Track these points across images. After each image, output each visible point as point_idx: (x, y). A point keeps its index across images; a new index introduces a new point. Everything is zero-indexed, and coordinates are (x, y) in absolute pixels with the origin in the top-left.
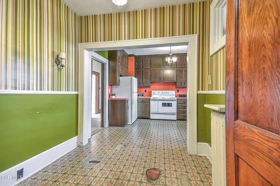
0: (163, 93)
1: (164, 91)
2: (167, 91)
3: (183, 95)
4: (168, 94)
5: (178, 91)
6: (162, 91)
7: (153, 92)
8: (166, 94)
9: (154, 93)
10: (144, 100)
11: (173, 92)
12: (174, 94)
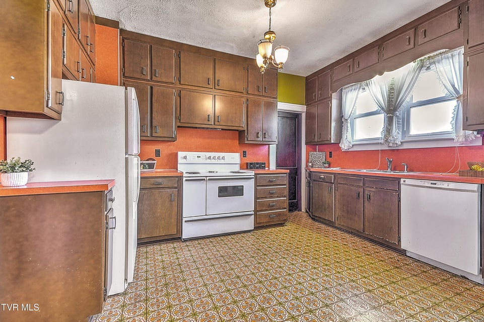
0: (210, 158)
1: (212, 154)
2: (222, 154)
3: (257, 163)
4: (222, 161)
5: (244, 154)
6: (208, 154)
7: (181, 154)
8: (219, 162)
9: (185, 158)
10: (160, 180)
11: (235, 157)
12: (238, 161)
